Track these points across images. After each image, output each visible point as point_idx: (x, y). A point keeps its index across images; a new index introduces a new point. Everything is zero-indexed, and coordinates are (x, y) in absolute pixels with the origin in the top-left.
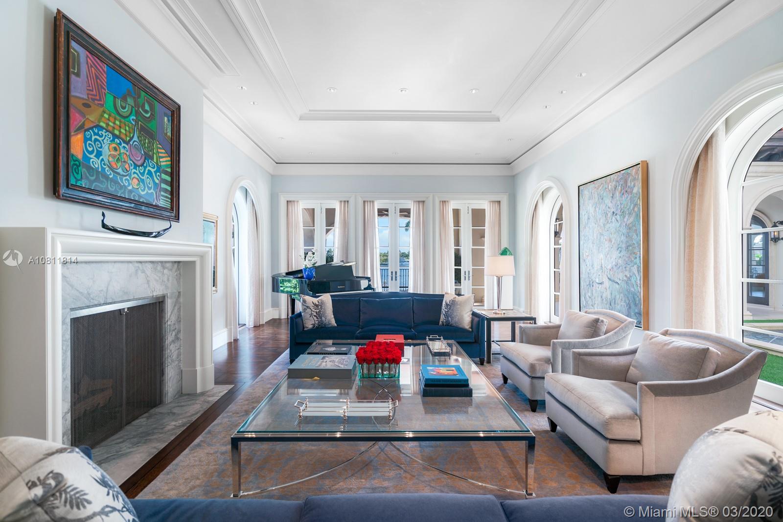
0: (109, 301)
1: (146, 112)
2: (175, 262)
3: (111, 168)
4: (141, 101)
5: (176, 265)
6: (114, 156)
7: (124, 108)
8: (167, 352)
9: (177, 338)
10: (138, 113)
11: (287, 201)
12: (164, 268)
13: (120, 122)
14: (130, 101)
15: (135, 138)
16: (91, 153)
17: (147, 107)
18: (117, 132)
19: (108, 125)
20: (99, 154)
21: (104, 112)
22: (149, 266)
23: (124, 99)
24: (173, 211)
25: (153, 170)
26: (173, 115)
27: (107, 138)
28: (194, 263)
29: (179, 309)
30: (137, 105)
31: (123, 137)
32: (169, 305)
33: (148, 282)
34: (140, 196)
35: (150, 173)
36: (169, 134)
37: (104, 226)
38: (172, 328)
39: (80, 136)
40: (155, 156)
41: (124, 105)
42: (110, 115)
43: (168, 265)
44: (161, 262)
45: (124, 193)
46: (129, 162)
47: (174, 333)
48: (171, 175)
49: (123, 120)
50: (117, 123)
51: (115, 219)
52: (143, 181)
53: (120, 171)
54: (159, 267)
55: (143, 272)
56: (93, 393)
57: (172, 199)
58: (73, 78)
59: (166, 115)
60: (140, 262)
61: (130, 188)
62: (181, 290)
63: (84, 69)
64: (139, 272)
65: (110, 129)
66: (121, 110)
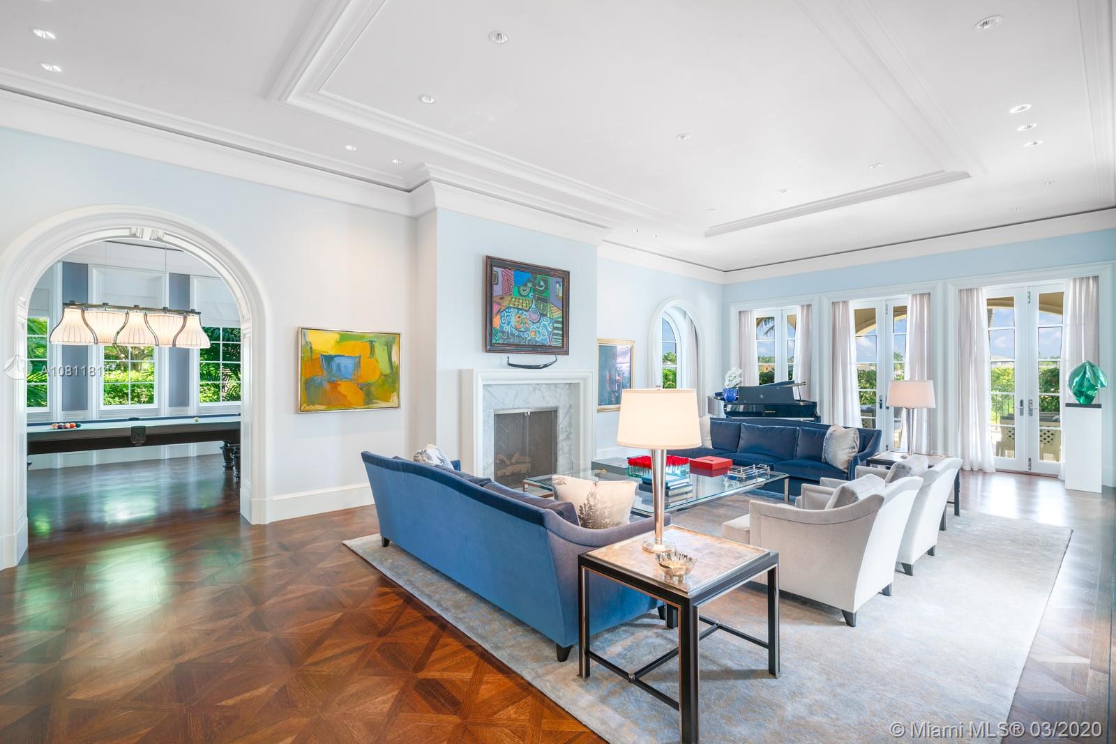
0: (516, 407)
1: (542, 287)
2: (567, 384)
3: (516, 329)
4: (537, 282)
5: (568, 385)
6: (518, 322)
7: (524, 291)
8: (559, 446)
9: (568, 438)
10: (535, 290)
11: (740, 312)
12: (556, 387)
13: (523, 300)
14: (530, 285)
15: (533, 306)
16: (505, 323)
17: (542, 283)
18: (520, 307)
19: (514, 304)
20: (509, 323)
21: (512, 298)
22: (544, 386)
23: (525, 285)
24: (563, 350)
25: (546, 323)
26: (563, 281)
27: (514, 312)
28: (578, 384)
29: (571, 418)
30: (534, 285)
31: (525, 308)
32: (561, 414)
33: (544, 397)
34: (536, 342)
35: (544, 325)
36: (561, 295)
37: (510, 365)
38: (564, 430)
39: (498, 317)
40: (548, 314)
41: (524, 288)
42: (516, 298)
43: (561, 386)
44: (554, 384)
45: (525, 342)
46: (529, 322)
47: (565, 434)
48: (563, 323)
49: (524, 298)
50: (521, 301)
51: (517, 358)
52: (539, 332)
53: (523, 329)
54: (552, 387)
55: (539, 390)
56: (517, 463)
57: (563, 340)
58: (495, 286)
59: (557, 282)
60: (538, 384)
61: (529, 338)
62: (572, 404)
63: (500, 279)
64: (537, 391)
65: (516, 306)
66: (523, 293)
